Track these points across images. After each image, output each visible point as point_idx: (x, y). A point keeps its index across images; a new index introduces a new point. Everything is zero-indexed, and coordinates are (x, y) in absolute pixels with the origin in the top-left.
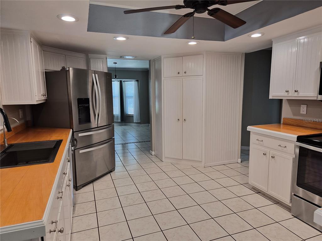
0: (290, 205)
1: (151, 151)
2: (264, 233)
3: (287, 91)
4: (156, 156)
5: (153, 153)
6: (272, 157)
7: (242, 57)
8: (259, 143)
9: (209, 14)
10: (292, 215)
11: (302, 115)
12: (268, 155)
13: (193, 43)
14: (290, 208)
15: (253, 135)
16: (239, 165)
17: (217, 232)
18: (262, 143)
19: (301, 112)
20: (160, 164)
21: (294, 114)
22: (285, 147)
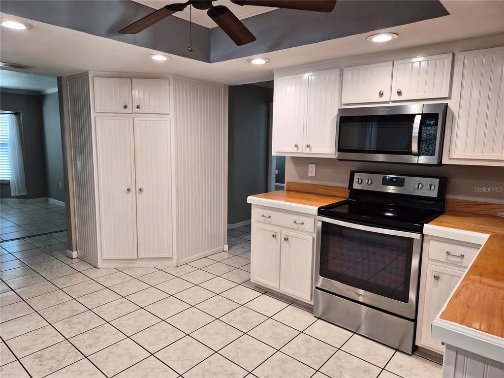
0: (312, 303)
1: (68, 251)
2: (292, 354)
3: (296, 146)
4: (82, 259)
5: (75, 254)
6: (285, 238)
7: (224, 90)
8: (265, 220)
9: (209, 14)
10: (315, 317)
11: (311, 178)
12: (278, 236)
13: (159, 57)
14: (311, 307)
15: (256, 209)
16: (226, 255)
17: (231, 374)
18: (269, 220)
19: (310, 174)
20: (93, 273)
21: (301, 177)
22: (303, 223)
